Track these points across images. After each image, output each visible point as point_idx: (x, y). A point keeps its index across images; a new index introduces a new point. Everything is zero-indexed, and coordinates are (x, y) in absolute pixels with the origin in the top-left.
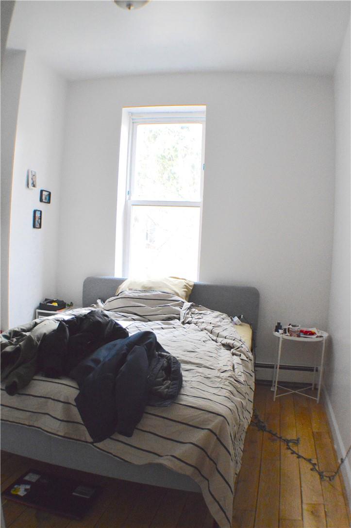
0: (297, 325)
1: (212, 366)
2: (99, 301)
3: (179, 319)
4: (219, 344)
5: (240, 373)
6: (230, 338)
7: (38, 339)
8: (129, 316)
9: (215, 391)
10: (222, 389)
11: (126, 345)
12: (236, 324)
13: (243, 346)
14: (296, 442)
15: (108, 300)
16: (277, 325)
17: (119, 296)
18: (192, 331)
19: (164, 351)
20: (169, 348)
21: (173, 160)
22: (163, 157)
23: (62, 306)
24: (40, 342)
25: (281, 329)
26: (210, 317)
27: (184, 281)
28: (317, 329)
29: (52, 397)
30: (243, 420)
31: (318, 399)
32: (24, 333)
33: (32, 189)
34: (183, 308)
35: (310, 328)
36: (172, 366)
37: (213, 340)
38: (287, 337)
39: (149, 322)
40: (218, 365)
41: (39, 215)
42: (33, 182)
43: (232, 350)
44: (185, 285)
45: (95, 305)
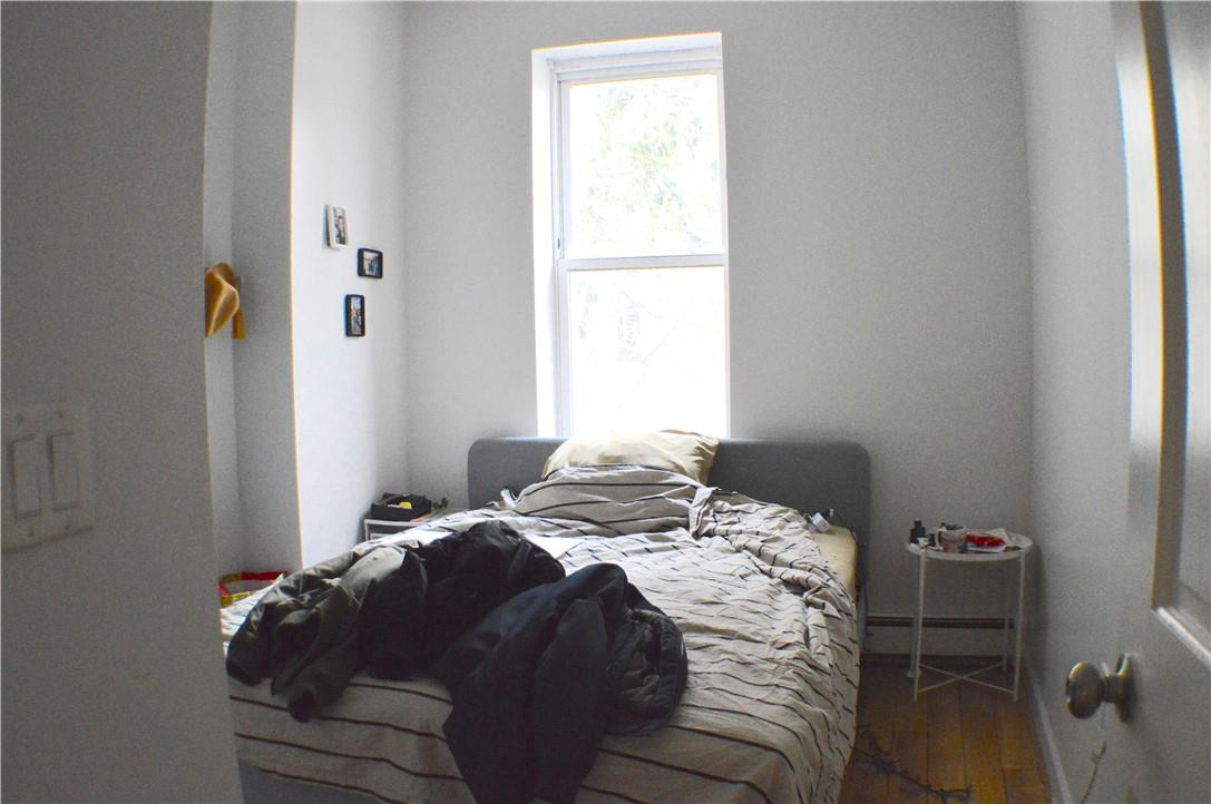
0: (960, 524)
1: (758, 634)
2: (505, 494)
3: (687, 527)
4: (777, 580)
5: (820, 650)
6: (802, 566)
7: (359, 593)
8: (574, 526)
9: (763, 694)
10: (778, 690)
11: (556, 599)
12: (819, 531)
13: (831, 583)
14: (965, 795)
15: (524, 491)
16: (913, 527)
17: (549, 482)
18: (717, 553)
19: (648, 606)
20: (660, 596)
21: (667, 154)
22: (646, 149)
23: (424, 507)
24: (362, 600)
25: (923, 536)
26: (759, 518)
27: (695, 437)
28: (1007, 530)
29: (394, 724)
30: (831, 756)
31: (1015, 693)
32: (328, 581)
33: (338, 249)
34: (696, 501)
35: (991, 528)
36: (662, 641)
37: (762, 572)
38: (936, 553)
39: (620, 538)
40: (772, 633)
41: (359, 307)
42: (340, 232)
43: (806, 594)
44: (698, 448)
45: (496, 503)
